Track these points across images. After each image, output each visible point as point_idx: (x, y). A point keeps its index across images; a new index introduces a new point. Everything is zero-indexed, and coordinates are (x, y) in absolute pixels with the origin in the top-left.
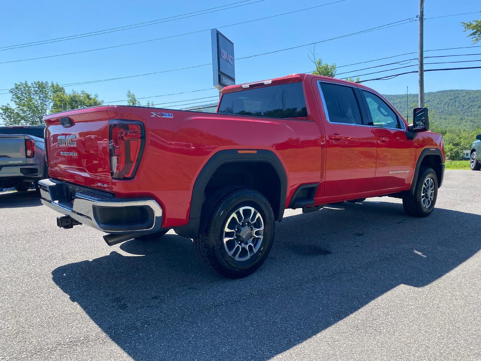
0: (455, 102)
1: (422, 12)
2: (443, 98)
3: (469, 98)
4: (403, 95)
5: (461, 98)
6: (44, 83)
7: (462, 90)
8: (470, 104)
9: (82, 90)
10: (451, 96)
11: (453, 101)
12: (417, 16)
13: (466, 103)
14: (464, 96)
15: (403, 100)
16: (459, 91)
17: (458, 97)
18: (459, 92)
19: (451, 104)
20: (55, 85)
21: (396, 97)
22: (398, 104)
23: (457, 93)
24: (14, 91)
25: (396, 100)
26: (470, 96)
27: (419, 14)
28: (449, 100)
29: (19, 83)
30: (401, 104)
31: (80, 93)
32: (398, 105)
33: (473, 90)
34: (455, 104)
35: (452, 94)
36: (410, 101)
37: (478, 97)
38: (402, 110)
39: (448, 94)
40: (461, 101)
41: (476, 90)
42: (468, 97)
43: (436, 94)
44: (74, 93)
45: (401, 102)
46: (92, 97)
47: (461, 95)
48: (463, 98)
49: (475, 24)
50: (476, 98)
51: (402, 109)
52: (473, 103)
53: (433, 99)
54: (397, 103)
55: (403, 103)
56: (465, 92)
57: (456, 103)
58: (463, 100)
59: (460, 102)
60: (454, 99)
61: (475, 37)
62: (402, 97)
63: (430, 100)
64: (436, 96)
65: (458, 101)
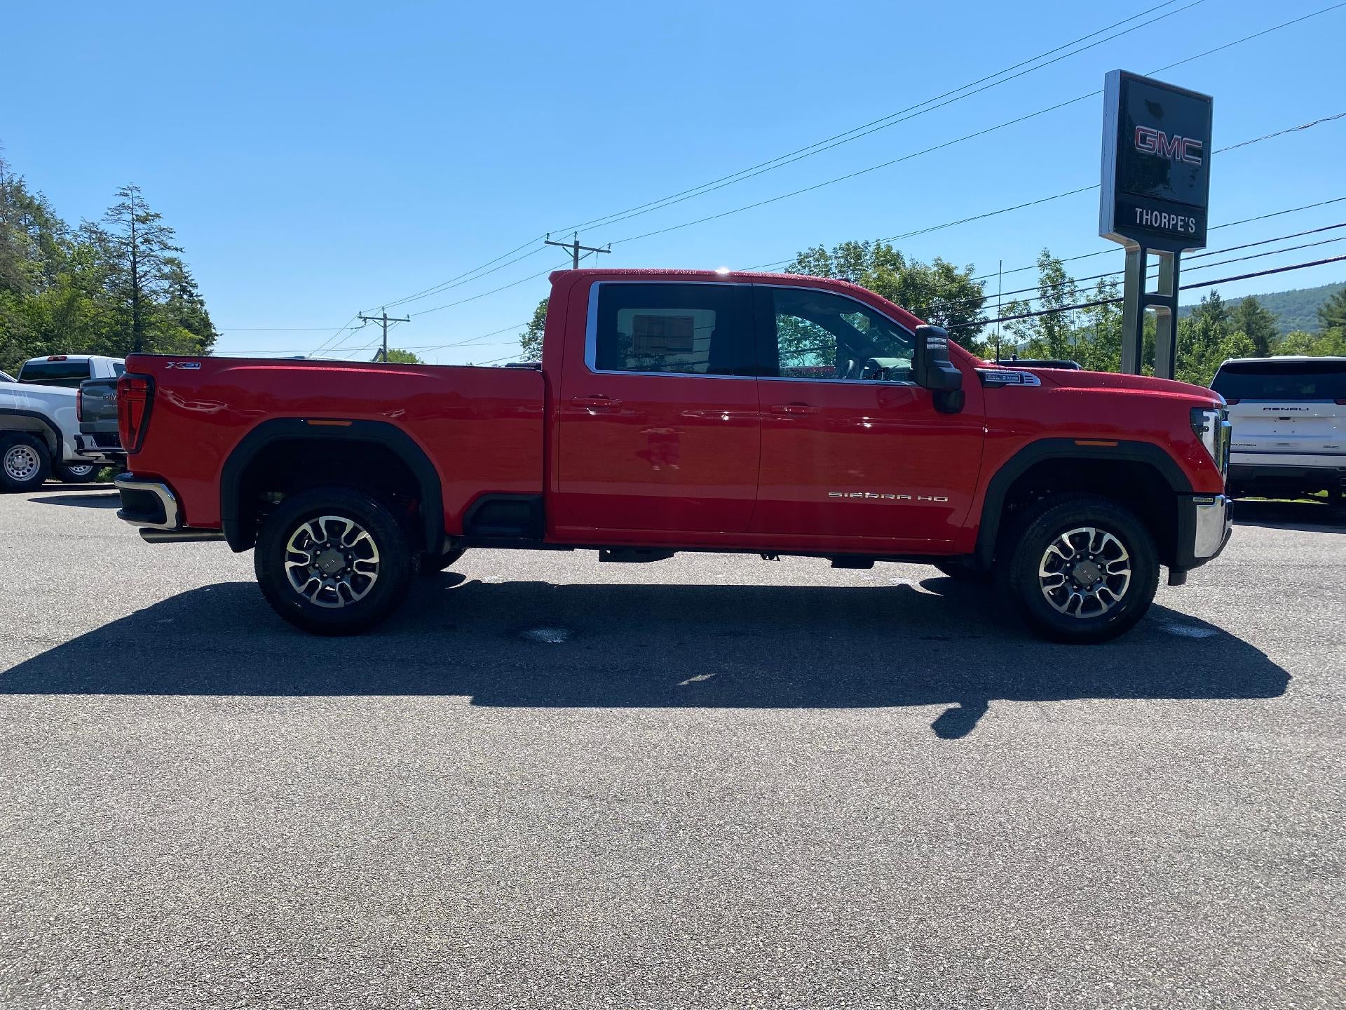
6: (860, 245)
9: (936, 257)
20: (882, 246)
24: (795, 270)
29: (805, 251)
31: (930, 263)
44: (914, 265)
46: (960, 272)
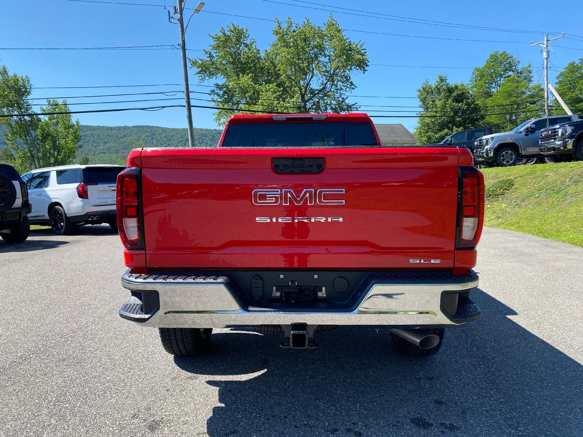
0: (152, 139)
1: (184, 41)
2: (140, 134)
3: (166, 136)
4: (94, 127)
5: (158, 135)
7: (157, 127)
8: (167, 142)
10: (148, 133)
11: (150, 138)
12: (179, 44)
13: (163, 141)
14: (160, 134)
15: (95, 132)
16: (155, 127)
17: (155, 134)
18: (156, 129)
19: (148, 141)
21: (87, 129)
22: (89, 137)
23: (153, 130)
25: (87, 131)
26: (167, 134)
27: (181, 42)
28: (146, 137)
30: (94, 137)
32: (90, 139)
33: (168, 128)
34: (152, 142)
35: (149, 130)
36: (104, 134)
37: (174, 136)
38: (95, 145)
39: (145, 130)
40: (159, 139)
41: (172, 128)
42: (164, 135)
43: (132, 129)
45: (93, 135)
47: (157, 132)
48: (160, 136)
49: (200, 62)
50: (173, 137)
51: (95, 143)
52: (170, 141)
53: (129, 134)
54: (88, 135)
55: (96, 137)
56: (161, 129)
57: (154, 141)
58: (160, 137)
59: (157, 140)
60: (151, 136)
61: (201, 76)
62: (94, 129)
63: (126, 135)
64: (132, 131)
65: (155, 138)
